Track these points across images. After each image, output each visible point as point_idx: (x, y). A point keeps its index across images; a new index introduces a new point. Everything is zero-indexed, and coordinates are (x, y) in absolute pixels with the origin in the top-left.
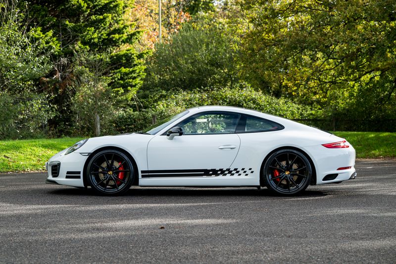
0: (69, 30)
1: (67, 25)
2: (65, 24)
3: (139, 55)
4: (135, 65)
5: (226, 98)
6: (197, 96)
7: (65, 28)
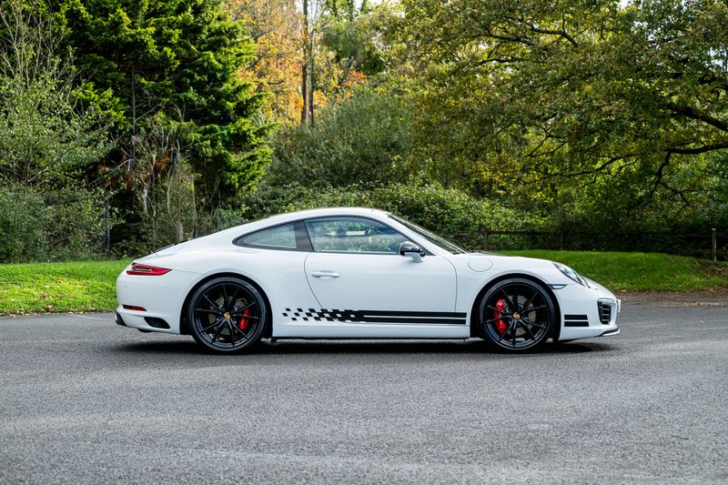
0: (147, 92)
1: (143, 85)
2: (139, 83)
3: (258, 131)
4: (253, 147)
5: (398, 197)
6: (354, 195)
7: (139, 90)
